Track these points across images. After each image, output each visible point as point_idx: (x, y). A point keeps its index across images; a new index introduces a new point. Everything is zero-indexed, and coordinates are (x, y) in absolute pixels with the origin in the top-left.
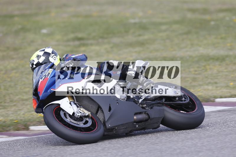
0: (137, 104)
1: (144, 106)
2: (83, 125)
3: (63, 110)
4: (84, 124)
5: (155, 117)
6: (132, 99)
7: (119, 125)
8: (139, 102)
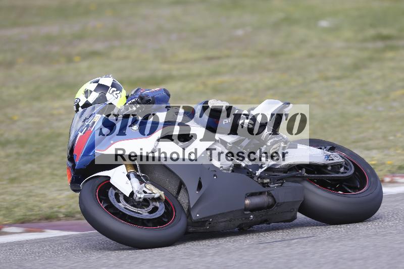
0: (252, 178)
1: (266, 181)
2: (147, 214)
3: (115, 188)
4: (150, 212)
5: (286, 201)
6: (245, 168)
7: (217, 215)
8: (257, 174)
